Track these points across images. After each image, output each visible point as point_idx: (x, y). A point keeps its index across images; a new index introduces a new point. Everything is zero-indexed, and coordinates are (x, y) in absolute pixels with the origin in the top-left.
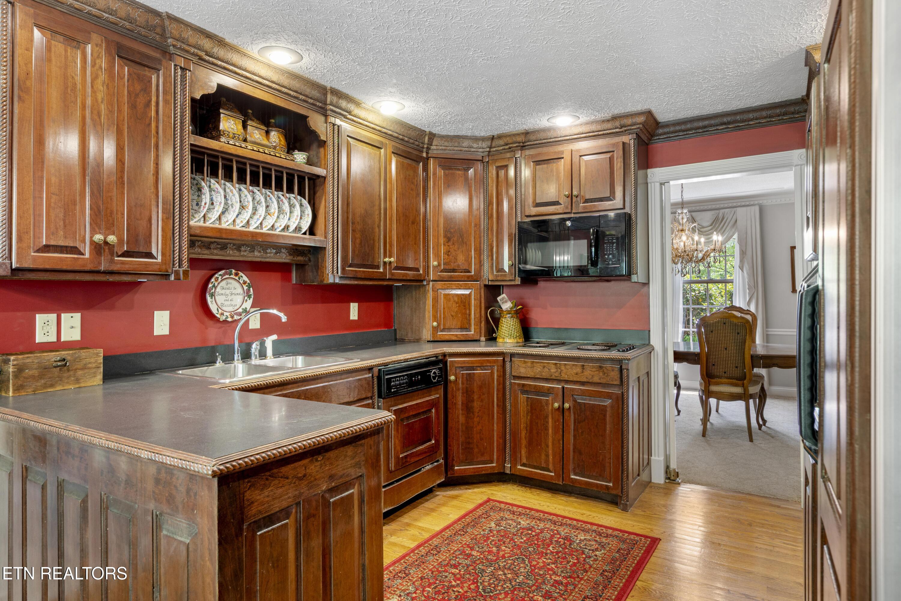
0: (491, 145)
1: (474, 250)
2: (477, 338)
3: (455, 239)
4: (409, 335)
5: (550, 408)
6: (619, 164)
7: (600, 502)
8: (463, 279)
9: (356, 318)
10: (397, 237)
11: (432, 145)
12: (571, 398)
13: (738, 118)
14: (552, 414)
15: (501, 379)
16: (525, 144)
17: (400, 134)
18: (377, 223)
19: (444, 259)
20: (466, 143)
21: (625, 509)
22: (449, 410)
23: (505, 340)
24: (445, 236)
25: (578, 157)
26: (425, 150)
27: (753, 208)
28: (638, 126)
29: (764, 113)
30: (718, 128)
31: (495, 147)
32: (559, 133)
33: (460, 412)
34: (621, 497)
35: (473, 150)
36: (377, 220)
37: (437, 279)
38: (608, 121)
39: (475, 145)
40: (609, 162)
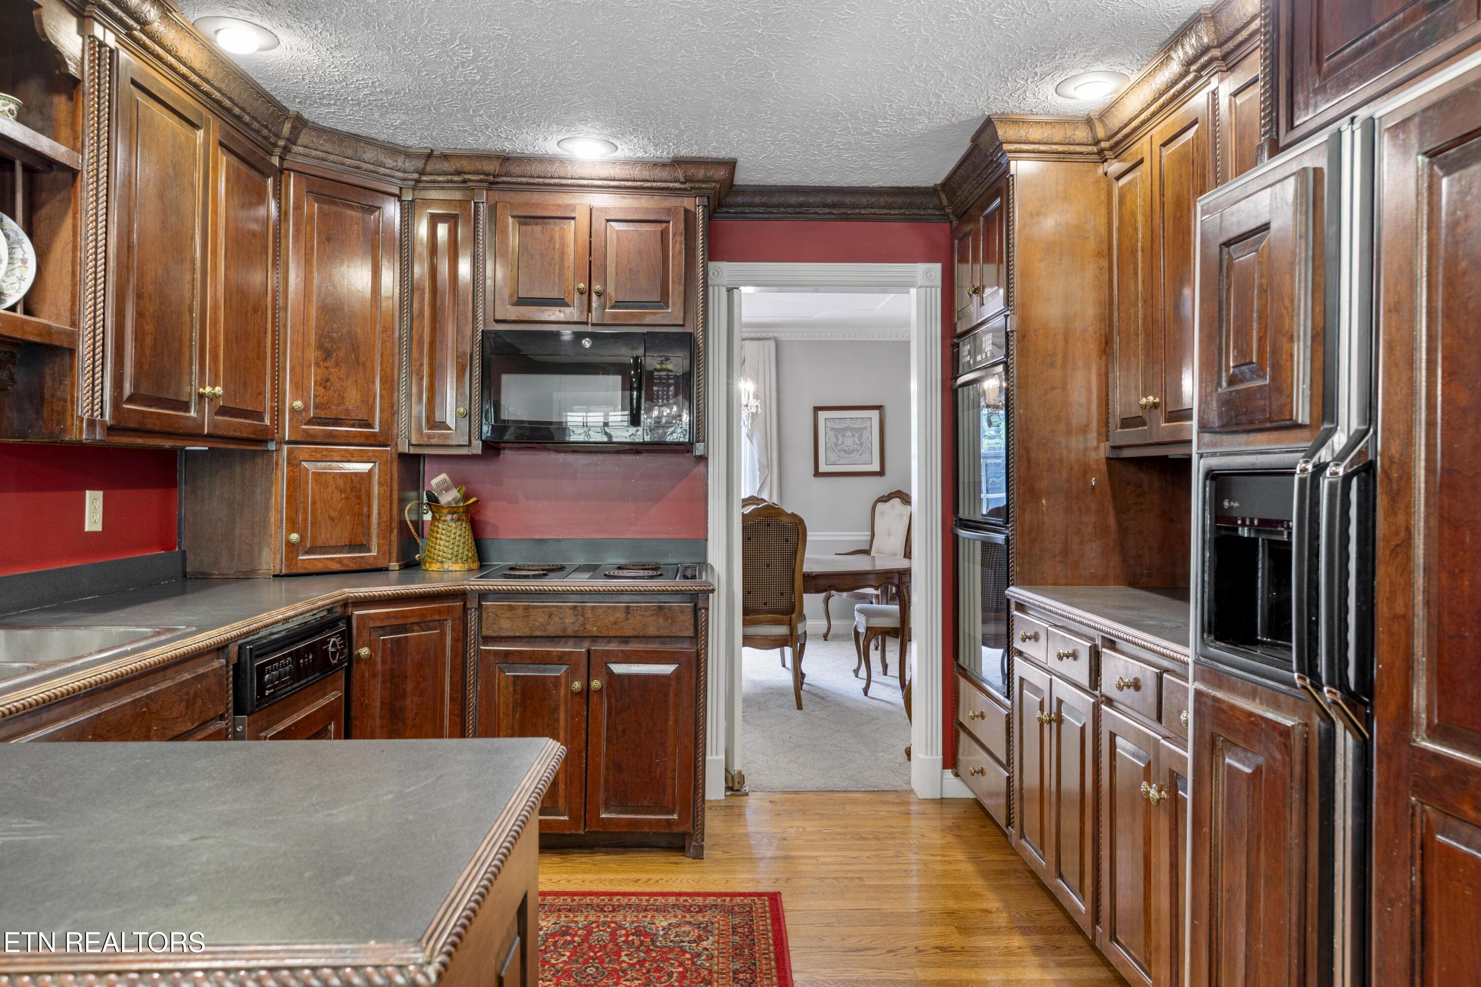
0: (424, 168)
1: (381, 380)
2: (381, 564)
3: (341, 354)
4: (224, 564)
5: (563, 691)
6: (678, 246)
7: (649, 852)
8: (356, 441)
9: (98, 528)
10: (226, 340)
11: (295, 144)
12: (604, 670)
13: (848, 200)
14: (566, 704)
15: (460, 645)
16: (497, 180)
17: (236, 105)
18: (188, 302)
19: (315, 396)
20: (370, 154)
21: (699, 855)
22: (355, 722)
23: (446, 566)
24: (320, 346)
25: (604, 222)
26: (278, 151)
27: (767, 342)
28: (713, 184)
29: (882, 201)
30: (818, 210)
31: (431, 174)
32: (571, 171)
33: (378, 722)
34: (693, 835)
35: (382, 170)
36: (187, 294)
37: (299, 439)
38: (664, 165)
39: (390, 162)
40: (659, 239)
